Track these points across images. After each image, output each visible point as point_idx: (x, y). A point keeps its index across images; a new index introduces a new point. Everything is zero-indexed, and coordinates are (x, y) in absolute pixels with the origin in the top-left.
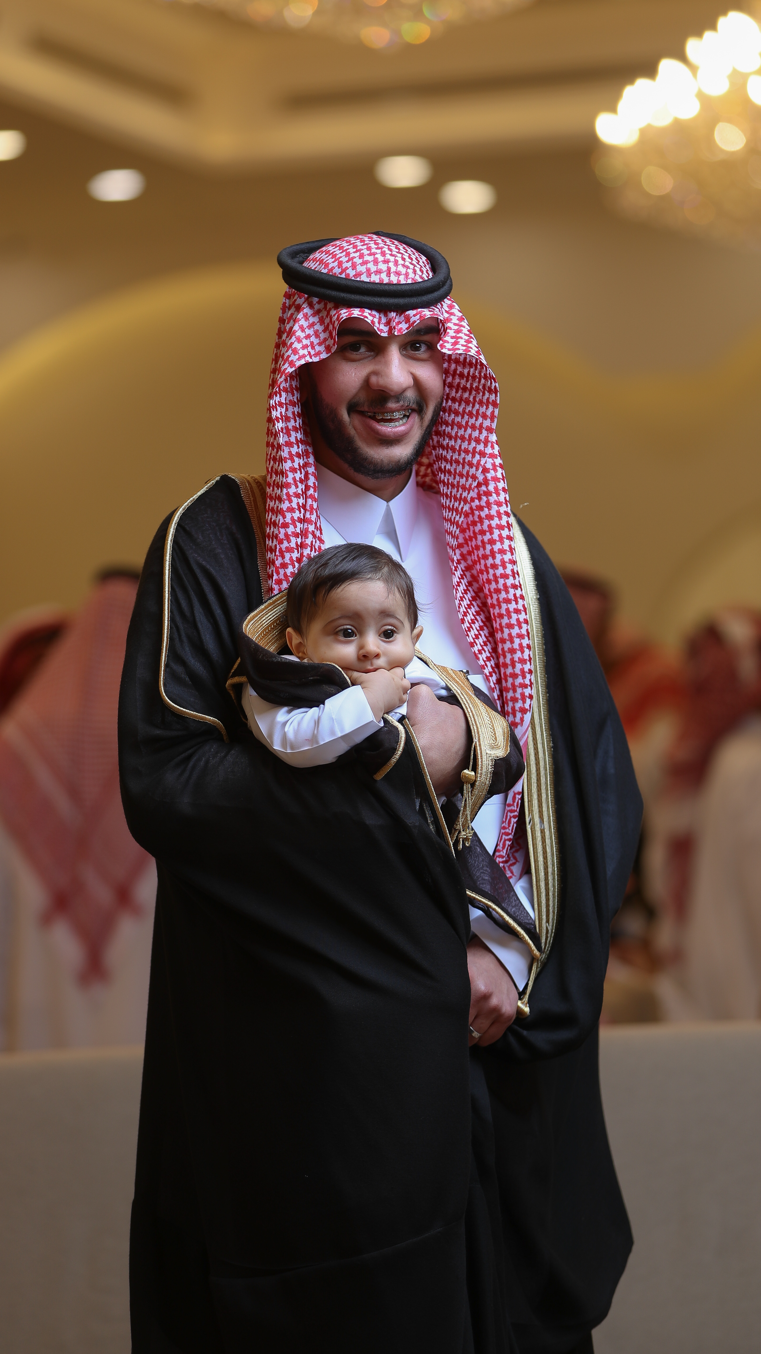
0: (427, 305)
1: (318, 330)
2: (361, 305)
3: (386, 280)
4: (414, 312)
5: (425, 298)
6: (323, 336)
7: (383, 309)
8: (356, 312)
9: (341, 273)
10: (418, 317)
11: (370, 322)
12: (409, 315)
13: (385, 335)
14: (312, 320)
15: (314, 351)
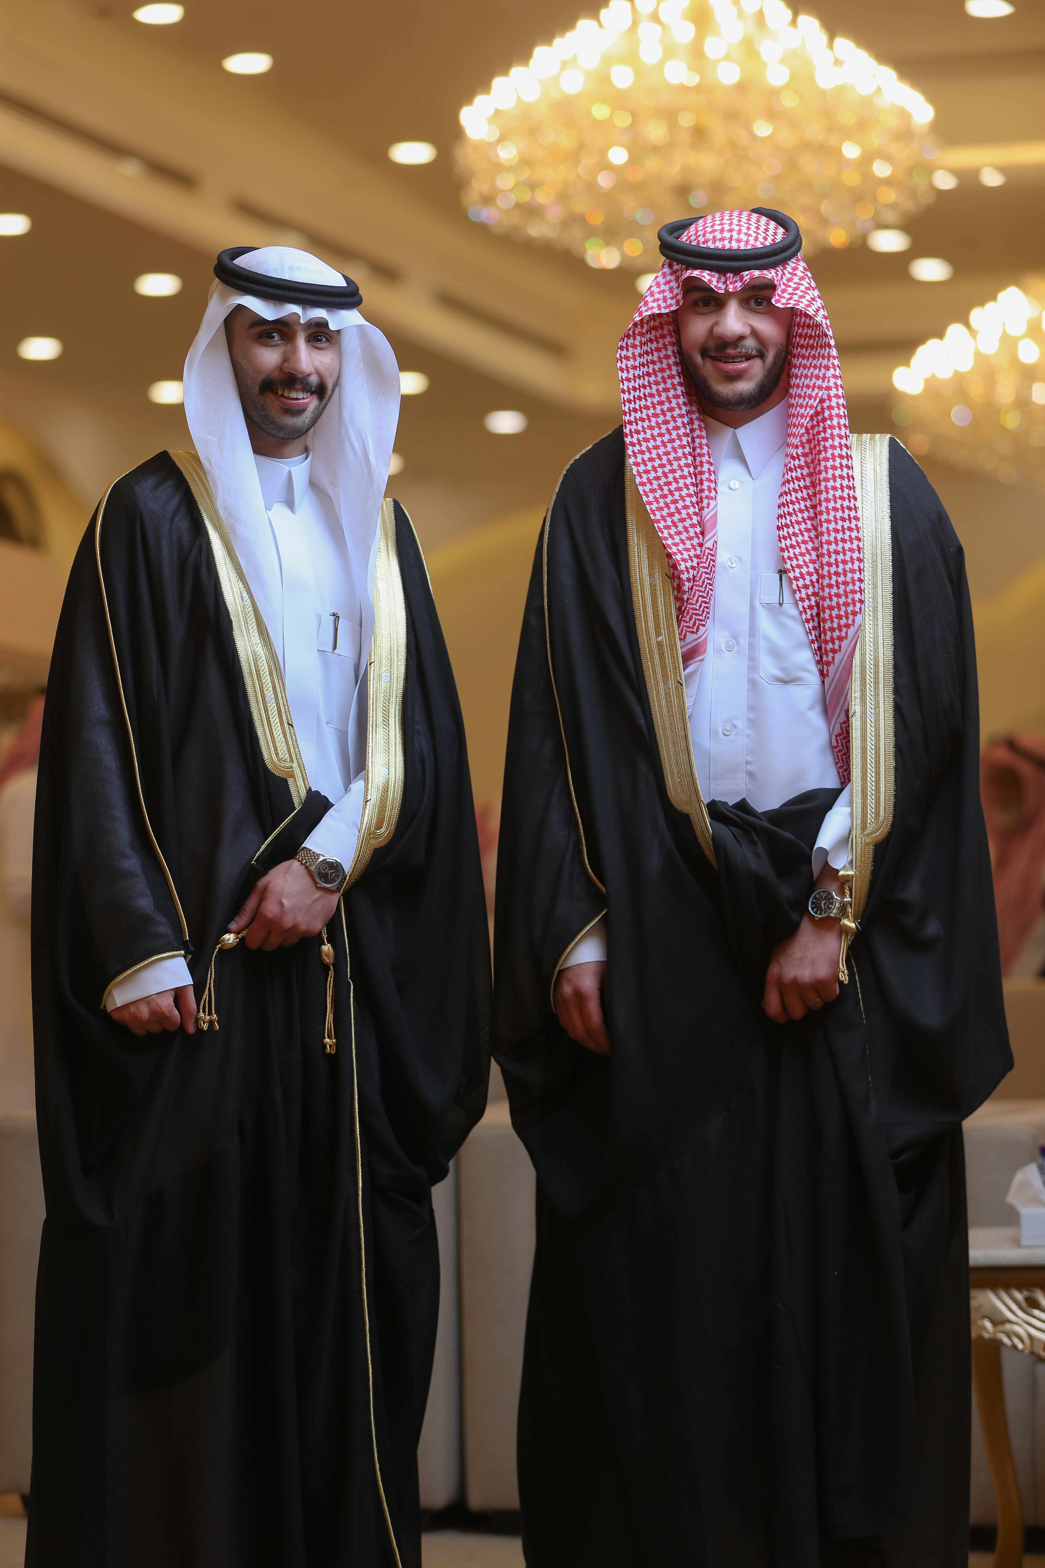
0: (760, 268)
1: (673, 287)
2: (703, 268)
3: (727, 246)
4: (747, 272)
5: (759, 262)
6: (676, 291)
7: (721, 271)
8: (696, 273)
9: (686, 241)
10: (749, 276)
11: (706, 280)
12: (743, 275)
13: (723, 292)
14: (669, 278)
15: (665, 303)
